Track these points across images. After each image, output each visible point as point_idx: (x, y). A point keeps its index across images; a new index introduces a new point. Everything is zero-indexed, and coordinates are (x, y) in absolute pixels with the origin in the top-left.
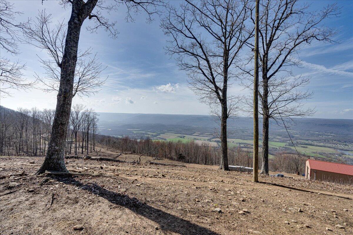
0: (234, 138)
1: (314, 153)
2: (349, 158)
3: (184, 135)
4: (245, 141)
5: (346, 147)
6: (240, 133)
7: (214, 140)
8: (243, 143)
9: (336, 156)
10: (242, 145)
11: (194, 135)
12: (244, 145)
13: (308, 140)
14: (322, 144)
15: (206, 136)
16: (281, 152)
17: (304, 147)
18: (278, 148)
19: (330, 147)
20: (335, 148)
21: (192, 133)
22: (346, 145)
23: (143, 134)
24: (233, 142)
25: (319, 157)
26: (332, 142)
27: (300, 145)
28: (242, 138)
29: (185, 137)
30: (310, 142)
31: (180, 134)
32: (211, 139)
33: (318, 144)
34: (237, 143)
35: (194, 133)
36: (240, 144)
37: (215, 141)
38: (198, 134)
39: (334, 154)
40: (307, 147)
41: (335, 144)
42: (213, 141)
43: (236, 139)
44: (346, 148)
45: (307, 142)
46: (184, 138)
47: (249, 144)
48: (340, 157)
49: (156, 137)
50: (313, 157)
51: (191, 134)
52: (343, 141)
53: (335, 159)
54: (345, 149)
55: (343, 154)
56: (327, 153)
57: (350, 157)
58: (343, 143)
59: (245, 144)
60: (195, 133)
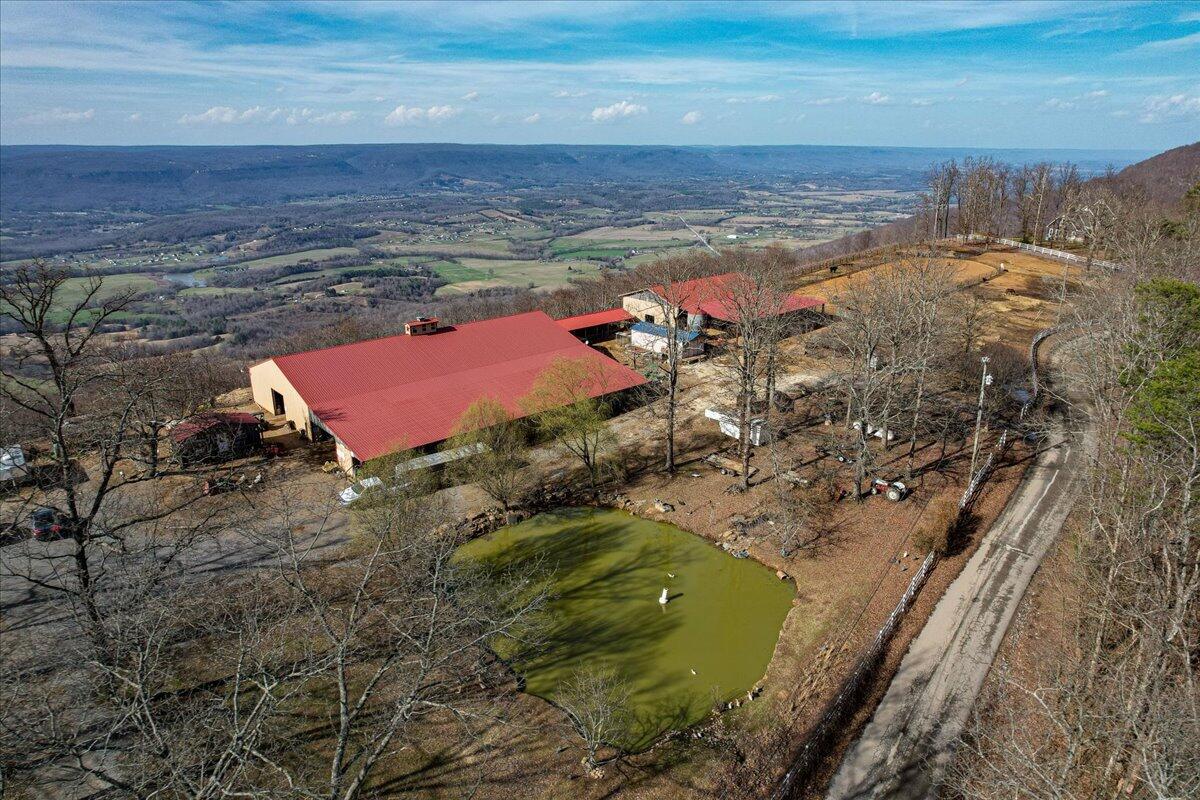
2: (196, 299)
5: (187, 257)
9: (161, 302)
14: (109, 263)
19: (137, 271)
20: (153, 271)
22: (184, 250)
26: (142, 247)
39: (154, 294)
41: (151, 253)
44: (186, 261)
48: (173, 302)
52: (174, 239)
53: (157, 312)
54: (184, 265)
55: (179, 287)
57: (199, 292)
58: (174, 247)
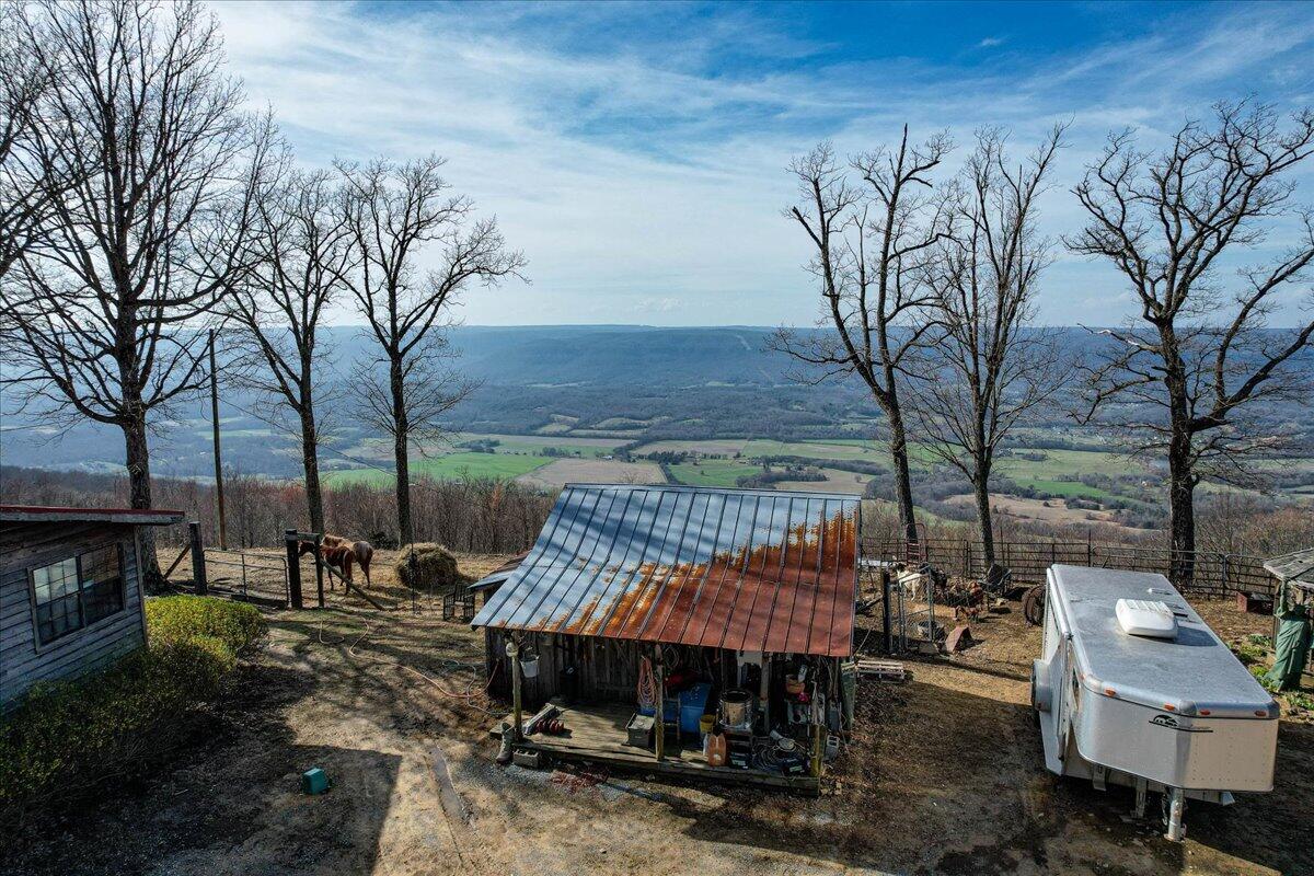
0: (743, 434)
1: (1069, 479)
3: (494, 437)
4: (794, 449)
6: (771, 409)
7: (647, 450)
8: (782, 459)
10: (777, 469)
11: (544, 435)
12: (788, 469)
13: (1048, 426)
15: (606, 433)
16: (940, 486)
17: (1032, 458)
18: (929, 469)
21: (535, 421)
23: (262, 442)
24: (738, 456)
25: (1082, 498)
27: (1018, 451)
28: (779, 434)
29: (496, 444)
30: (1056, 434)
31: (472, 430)
32: (630, 447)
33: (1087, 441)
34: (755, 462)
35: (543, 425)
36: (769, 461)
37: (653, 458)
38: (565, 428)
40: (1043, 458)
42: (641, 457)
43: (754, 438)
45: (1045, 435)
46: (492, 452)
47: (808, 462)
49: (339, 456)
50: (1062, 497)
51: (530, 431)
56: (1111, 476)
59: (791, 459)
60: (552, 421)
